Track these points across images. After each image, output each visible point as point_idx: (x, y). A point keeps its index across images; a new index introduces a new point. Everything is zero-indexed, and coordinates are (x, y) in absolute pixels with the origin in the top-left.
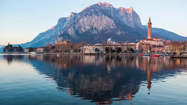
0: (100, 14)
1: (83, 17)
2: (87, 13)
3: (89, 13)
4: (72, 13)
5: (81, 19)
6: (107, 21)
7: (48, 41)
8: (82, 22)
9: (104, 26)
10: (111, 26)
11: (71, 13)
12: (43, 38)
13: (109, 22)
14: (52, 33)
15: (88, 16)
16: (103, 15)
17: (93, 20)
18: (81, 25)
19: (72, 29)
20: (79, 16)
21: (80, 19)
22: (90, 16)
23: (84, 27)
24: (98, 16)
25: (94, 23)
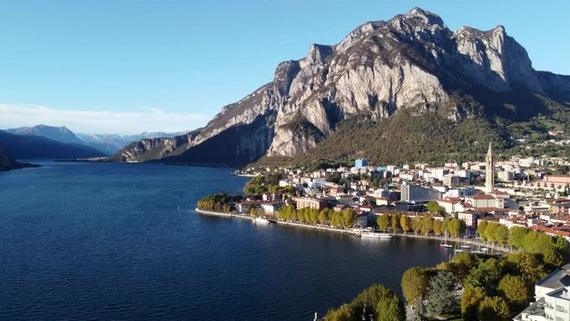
0: (397, 60)
1: (348, 72)
2: (360, 59)
3: (364, 58)
4: (316, 45)
5: (342, 77)
6: (419, 82)
7: (248, 133)
8: (346, 85)
9: (411, 96)
10: (431, 95)
11: (313, 48)
12: (233, 121)
13: (425, 82)
14: (259, 108)
15: (362, 68)
16: (407, 64)
17: (377, 80)
18: (344, 94)
19: (319, 106)
20: (338, 67)
21: (340, 76)
22: (369, 69)
23: (350, 99)
24: (391, 66)
25: (380, 89)
